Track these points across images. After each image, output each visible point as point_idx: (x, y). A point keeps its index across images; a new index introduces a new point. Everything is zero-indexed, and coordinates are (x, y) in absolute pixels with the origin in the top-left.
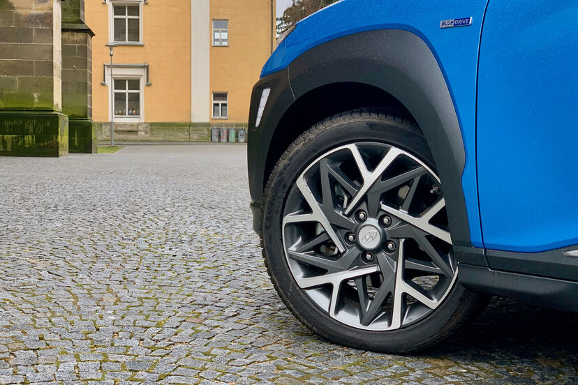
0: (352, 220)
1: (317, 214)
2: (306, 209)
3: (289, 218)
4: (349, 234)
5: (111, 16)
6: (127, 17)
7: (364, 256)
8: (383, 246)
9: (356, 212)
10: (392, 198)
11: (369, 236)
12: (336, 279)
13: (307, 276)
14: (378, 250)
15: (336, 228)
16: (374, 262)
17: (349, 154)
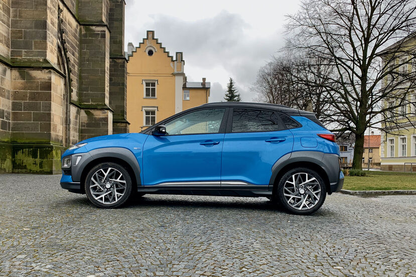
0: (104, 184)
1: (97, 184)
2: (94, 184)
3: (91, 187)
4: (104, 186)
5: (145, 87)
6: (151, 87)
7: (108, 190)
8: (111, 187)
9: (104, 182)
10: (111, 177)
11: (108, 186)
12: (103, 196)
13: (97, 197)
14: (110, 188)
15: (101, 186)
16: (110, 190)
17: (101, 171)
